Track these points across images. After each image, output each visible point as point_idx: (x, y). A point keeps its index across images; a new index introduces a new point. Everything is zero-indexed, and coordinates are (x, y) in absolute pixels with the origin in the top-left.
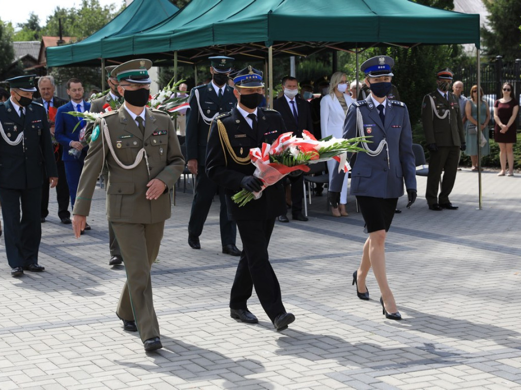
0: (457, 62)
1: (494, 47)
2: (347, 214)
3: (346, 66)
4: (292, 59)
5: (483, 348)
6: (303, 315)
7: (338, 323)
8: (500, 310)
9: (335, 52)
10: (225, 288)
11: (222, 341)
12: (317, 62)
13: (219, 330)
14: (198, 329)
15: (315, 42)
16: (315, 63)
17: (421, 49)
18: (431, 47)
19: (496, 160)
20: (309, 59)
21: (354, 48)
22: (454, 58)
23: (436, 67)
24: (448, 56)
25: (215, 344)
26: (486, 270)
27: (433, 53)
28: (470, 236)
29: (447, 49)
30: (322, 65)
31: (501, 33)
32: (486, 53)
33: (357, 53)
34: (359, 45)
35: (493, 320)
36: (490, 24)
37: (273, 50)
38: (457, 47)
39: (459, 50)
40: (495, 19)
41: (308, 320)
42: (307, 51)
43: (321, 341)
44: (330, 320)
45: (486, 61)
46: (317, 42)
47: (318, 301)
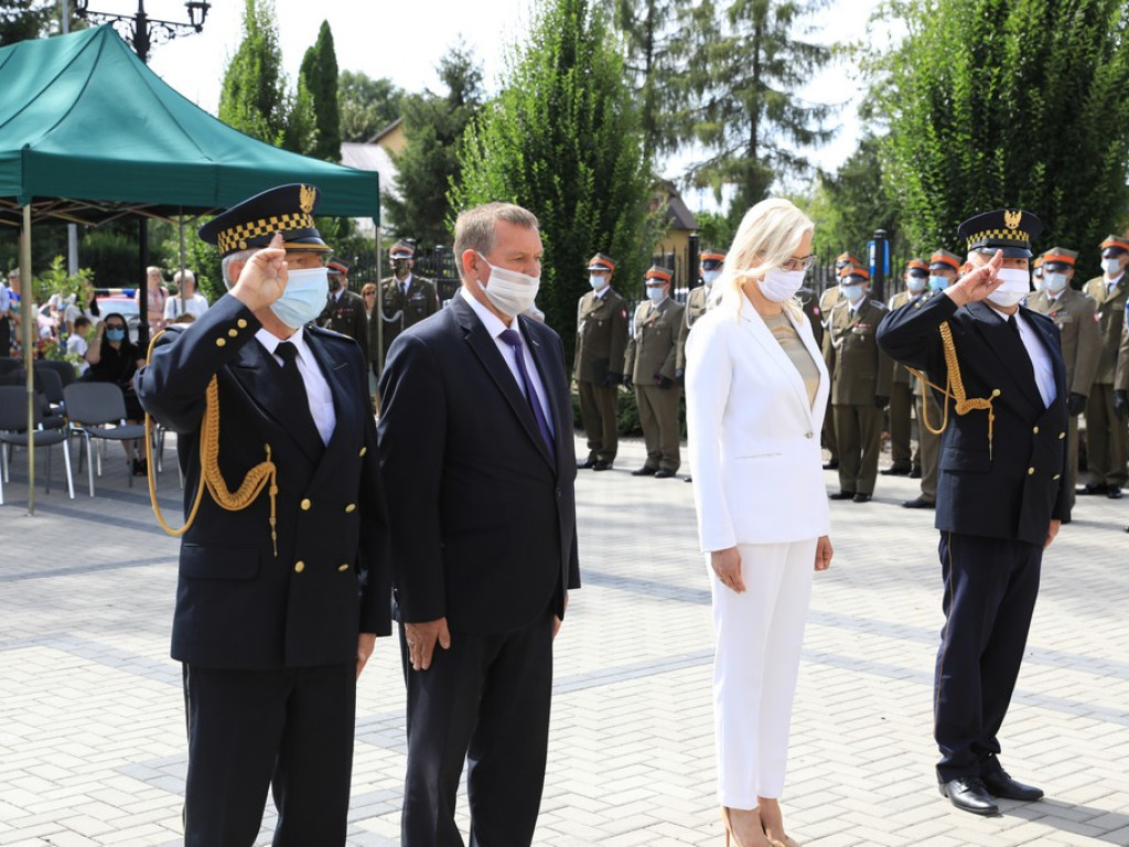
0: (347, 246)
1: (404, 225)
3: (164, 244)
4: (72, 229)
7: (142, 678)
9: (143, 221)
12: (116, 235)
15: (109, 202)
16: (112, 236)
20: (101, 230)
21: (178, 214)
22: (344, 240)
24: (332, 235)
29: (331, 225)
30: (125, 240)
31: (416, 203)
33: (182, 223)
34: (186, 210)
36: (397, 189)
37: (32, 212)
38: (348, 223)
39: (351, 228)
40: (406, 180)
41: (88, 676)
42: (95, 216)
43: (110, 713)
44: (127, 674)
46: (112, 203)
47: (106, 643)
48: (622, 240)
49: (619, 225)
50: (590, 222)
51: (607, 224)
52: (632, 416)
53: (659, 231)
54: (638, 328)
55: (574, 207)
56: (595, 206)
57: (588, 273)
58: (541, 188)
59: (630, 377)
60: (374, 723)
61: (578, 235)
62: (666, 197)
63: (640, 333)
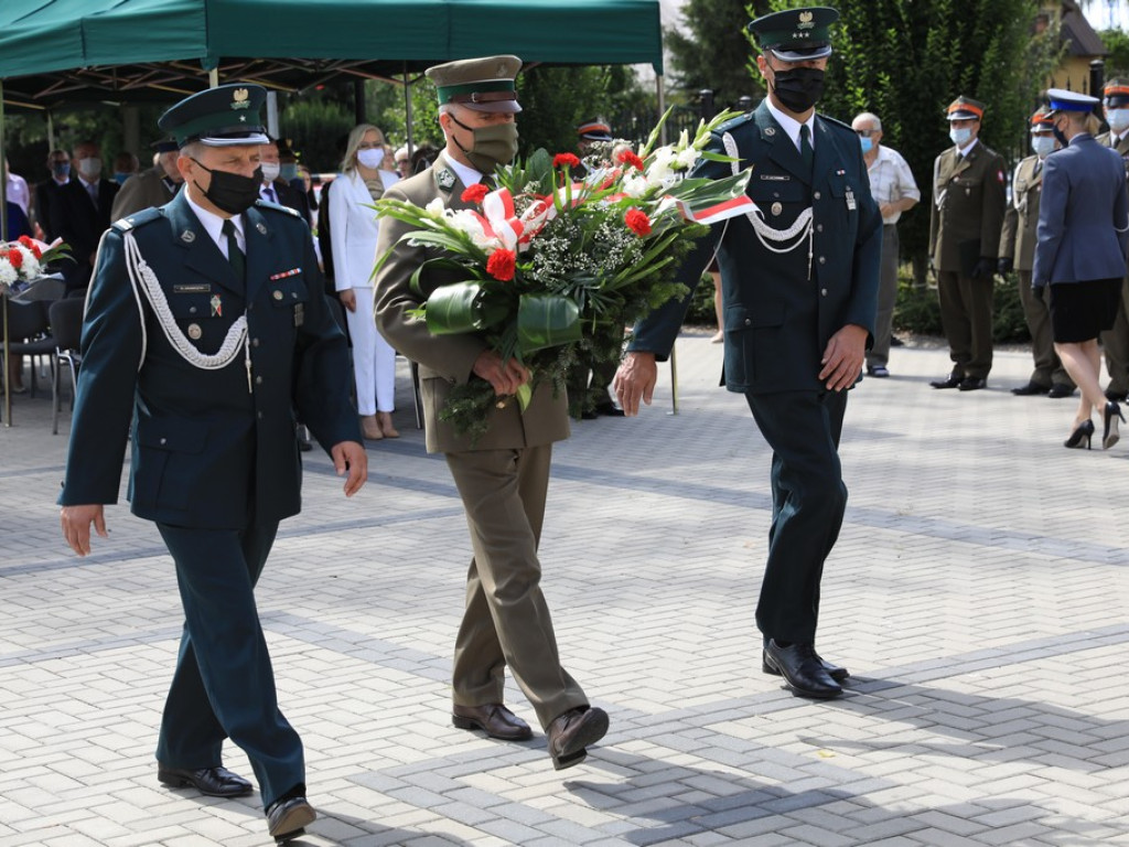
0: (622, 103)
1: (698, 73)
2: (395, 433)
3: (386, 114)
5: (678, 704)
6: (300, 653)
7: (375, 666)
8: (714, 621)
9: (359, 82)
10: (128, 603)
11: (119, 719)
12: (326, 104)
13: (111, 697)
14: (66, 697)
15: (315, 60)
16: (321, 106)
17: (544, 75)
18: (566, 71)
19: (707, 310)
20: (307, 99)
21: (401, 72)
22: (616, 96)
23: (578, 113)
24: (602, 90)
25: (103, 727)
26: (687, 540)
27: (570, 85)
28: (654, 471)
29: (598, 75)
30: (337, 111)
31: (713, 42)
32: (682, 84)
33: (408, 83)
34: (412, 66)
35: (699, 643)
36: (687, 24)
37: (221, 77)
38: (622, 73)
39: (627, 79)
40: (697, 12)
41: (311, 664)
42: (298, 80)
43: (339, 709)
44: (359, 661)
45: (683, 102)
46: (318, 61)
47: (333, 623)
48: (995, 76)
49: (989, 55)
50: (947, 54)
51: (972, 54)
52: (1013, 316)
53: (1048, 60)
54: (1020, 194)
55: (925, 35)
56: (953, 33)
57: (948, 124)
58: (882, 10)
59: (1010, 260)
60: (671, 721)
61: (931, 73)
62: (1058, 10)
63: (1024, 200)
